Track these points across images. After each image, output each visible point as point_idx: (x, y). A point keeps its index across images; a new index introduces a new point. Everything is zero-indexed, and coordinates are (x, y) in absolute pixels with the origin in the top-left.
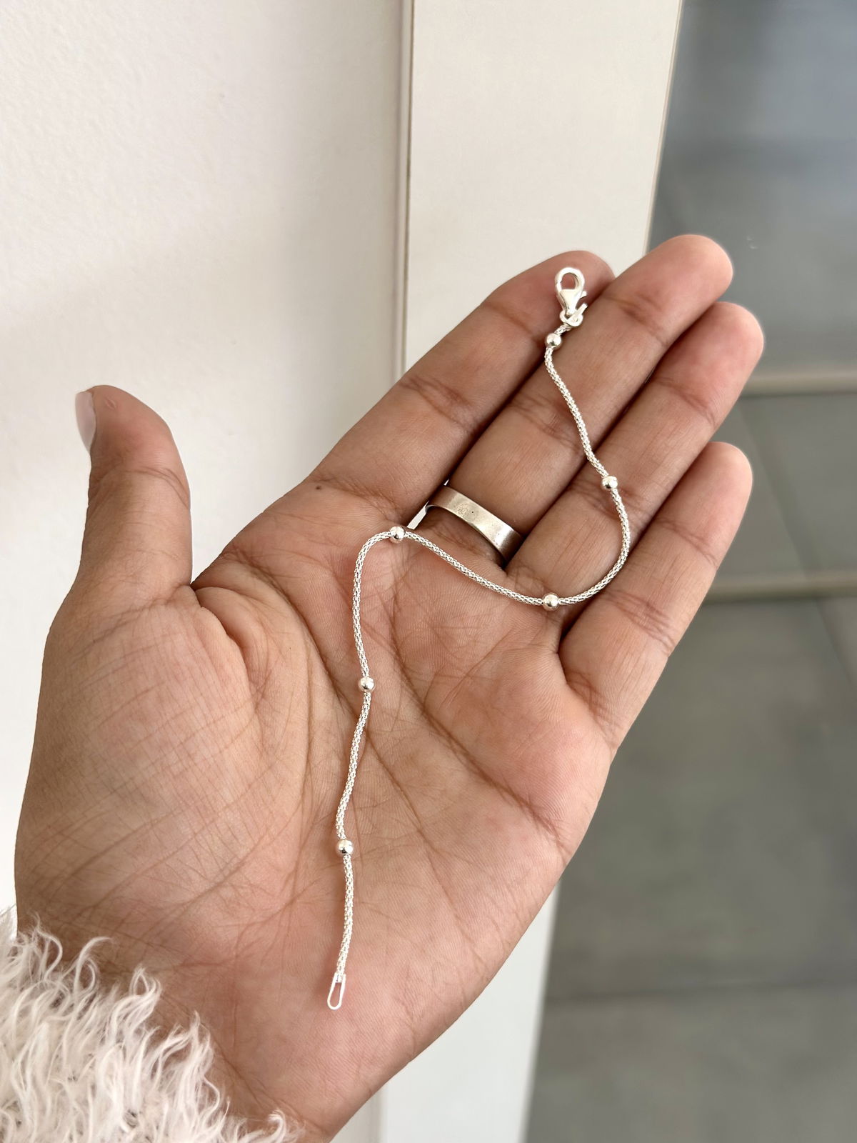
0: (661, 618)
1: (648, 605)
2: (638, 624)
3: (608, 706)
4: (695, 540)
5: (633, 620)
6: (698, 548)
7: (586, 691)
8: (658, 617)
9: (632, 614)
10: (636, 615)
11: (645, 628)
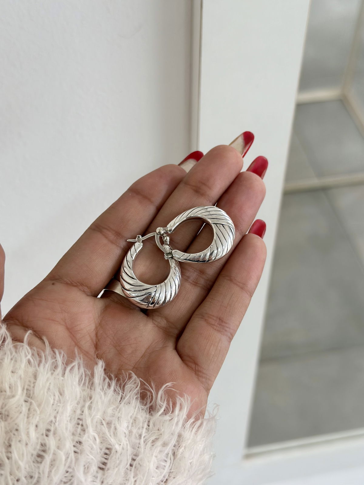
0: (227, 325)
1: (220, 319)
2: (215, 330)
3: (204, 371)
4: (241, 285)
5: (213, 328)
6: (242, 288)
7: (193, 366)
8: (225, 324)
9: (213, 325)
10: (214, 325)
11: (219, 331)
